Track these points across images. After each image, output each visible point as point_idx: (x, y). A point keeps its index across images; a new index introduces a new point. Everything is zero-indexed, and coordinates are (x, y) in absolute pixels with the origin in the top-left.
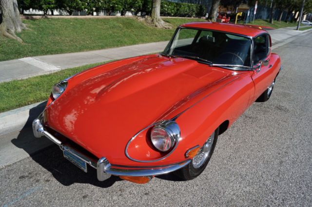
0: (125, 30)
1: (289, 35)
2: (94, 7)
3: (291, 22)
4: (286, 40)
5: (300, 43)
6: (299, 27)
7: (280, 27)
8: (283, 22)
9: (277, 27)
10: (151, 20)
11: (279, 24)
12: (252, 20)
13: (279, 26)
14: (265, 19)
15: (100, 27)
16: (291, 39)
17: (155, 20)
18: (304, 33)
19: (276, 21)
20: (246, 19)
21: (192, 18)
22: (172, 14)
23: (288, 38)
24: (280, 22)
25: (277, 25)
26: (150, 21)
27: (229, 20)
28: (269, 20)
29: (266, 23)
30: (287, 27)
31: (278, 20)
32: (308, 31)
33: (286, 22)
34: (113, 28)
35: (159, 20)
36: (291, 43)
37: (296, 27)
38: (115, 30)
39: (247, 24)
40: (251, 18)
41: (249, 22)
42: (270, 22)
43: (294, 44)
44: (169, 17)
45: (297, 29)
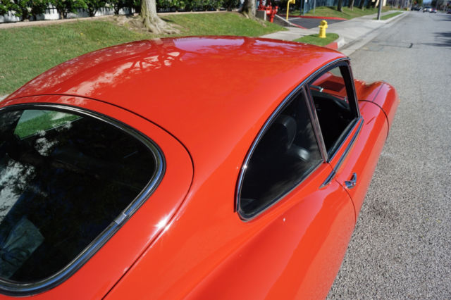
0: (89, 44)
1: (367, 28)
2: (29, 5)
3: (368, 7)
4: (365, 36)
5: (387, 41)
6: (381, 14)
7: (354, 17)
8: (356, 9)
9: (349, 17)
10: (142, 20)
11: (351, 12)
12: (313, 8)
13: (352, 14)
14: (331, 5)
15: (39, 42)
16: (371, 34)
17: (148, 21)
18: (387, 23)
19: (346, 8)
20: (303, 8)
21: (218, 11)
22: (182, 8)
23: (369, 33)
24: (353, 9)
25: (349, 14)
26: (139, 24)
27: (277, 10)
28: (336, 7)
29: (333, 11)
30: (362, 15)
31: (349, 6)
32: (394, 20)
33: (360, 8)
34: (65, 41)
35: (155, 21)
36: (373, 41)
37: (377, 14)
38: (69, 46)
39: (304, 15)
40: (311, 5)
41: (307, 13)
42: (339, 10)
43: (378, 43)
44: (177, 13)
45: (378, 19)
